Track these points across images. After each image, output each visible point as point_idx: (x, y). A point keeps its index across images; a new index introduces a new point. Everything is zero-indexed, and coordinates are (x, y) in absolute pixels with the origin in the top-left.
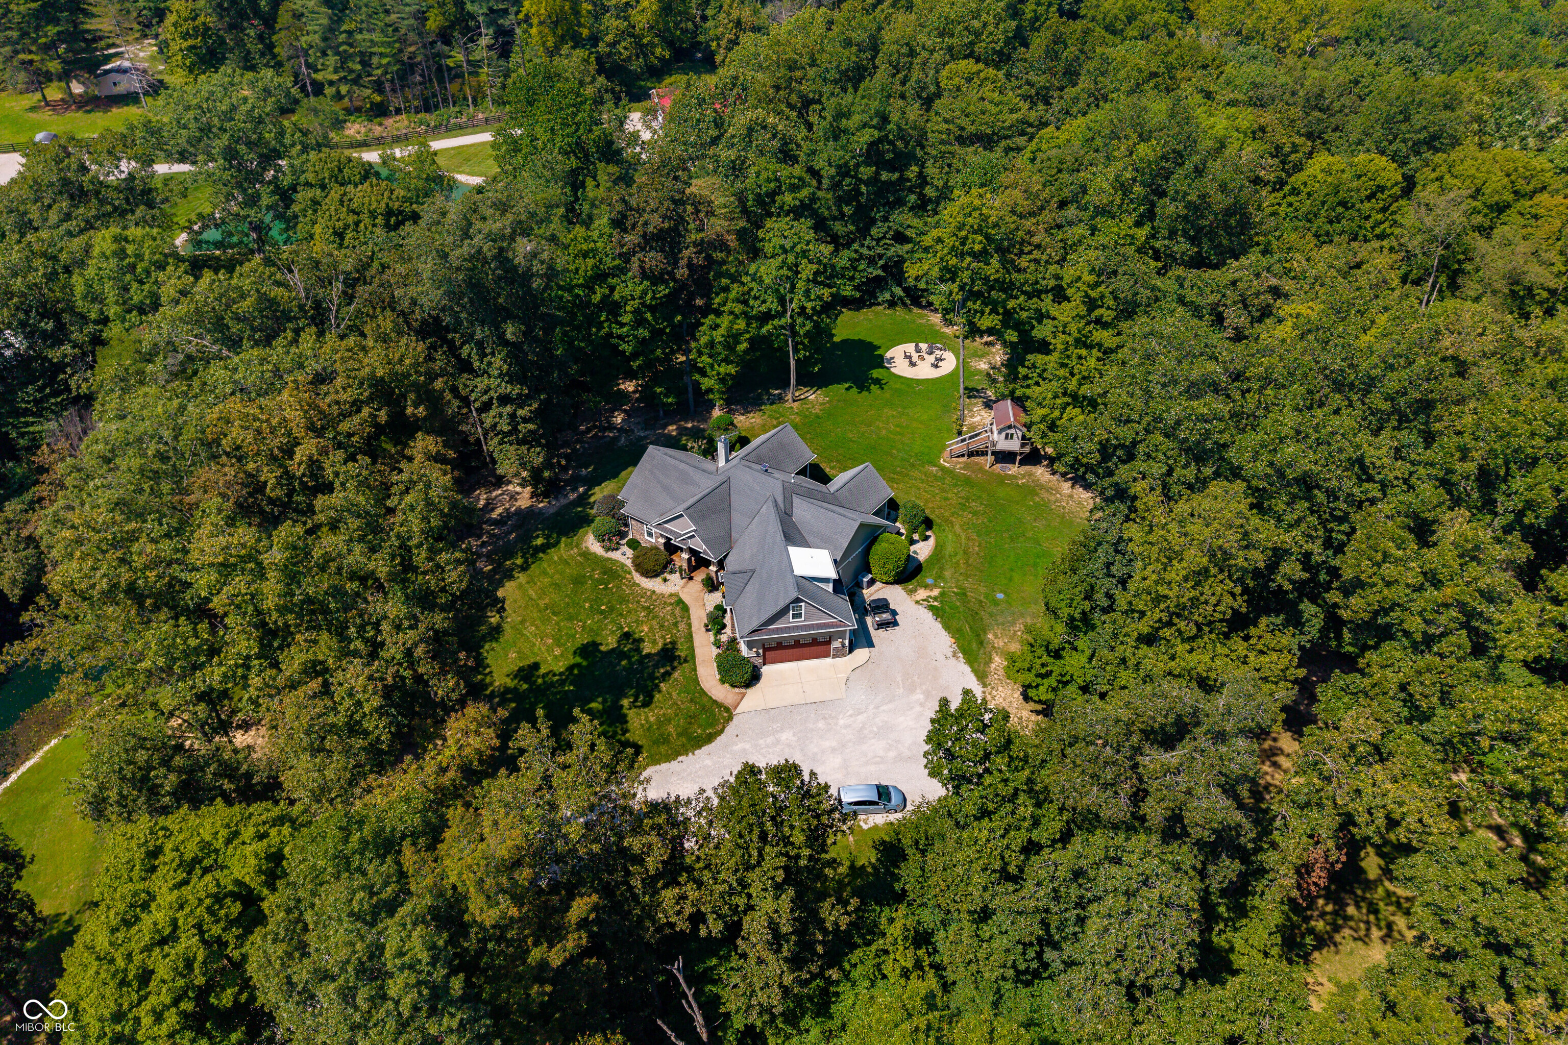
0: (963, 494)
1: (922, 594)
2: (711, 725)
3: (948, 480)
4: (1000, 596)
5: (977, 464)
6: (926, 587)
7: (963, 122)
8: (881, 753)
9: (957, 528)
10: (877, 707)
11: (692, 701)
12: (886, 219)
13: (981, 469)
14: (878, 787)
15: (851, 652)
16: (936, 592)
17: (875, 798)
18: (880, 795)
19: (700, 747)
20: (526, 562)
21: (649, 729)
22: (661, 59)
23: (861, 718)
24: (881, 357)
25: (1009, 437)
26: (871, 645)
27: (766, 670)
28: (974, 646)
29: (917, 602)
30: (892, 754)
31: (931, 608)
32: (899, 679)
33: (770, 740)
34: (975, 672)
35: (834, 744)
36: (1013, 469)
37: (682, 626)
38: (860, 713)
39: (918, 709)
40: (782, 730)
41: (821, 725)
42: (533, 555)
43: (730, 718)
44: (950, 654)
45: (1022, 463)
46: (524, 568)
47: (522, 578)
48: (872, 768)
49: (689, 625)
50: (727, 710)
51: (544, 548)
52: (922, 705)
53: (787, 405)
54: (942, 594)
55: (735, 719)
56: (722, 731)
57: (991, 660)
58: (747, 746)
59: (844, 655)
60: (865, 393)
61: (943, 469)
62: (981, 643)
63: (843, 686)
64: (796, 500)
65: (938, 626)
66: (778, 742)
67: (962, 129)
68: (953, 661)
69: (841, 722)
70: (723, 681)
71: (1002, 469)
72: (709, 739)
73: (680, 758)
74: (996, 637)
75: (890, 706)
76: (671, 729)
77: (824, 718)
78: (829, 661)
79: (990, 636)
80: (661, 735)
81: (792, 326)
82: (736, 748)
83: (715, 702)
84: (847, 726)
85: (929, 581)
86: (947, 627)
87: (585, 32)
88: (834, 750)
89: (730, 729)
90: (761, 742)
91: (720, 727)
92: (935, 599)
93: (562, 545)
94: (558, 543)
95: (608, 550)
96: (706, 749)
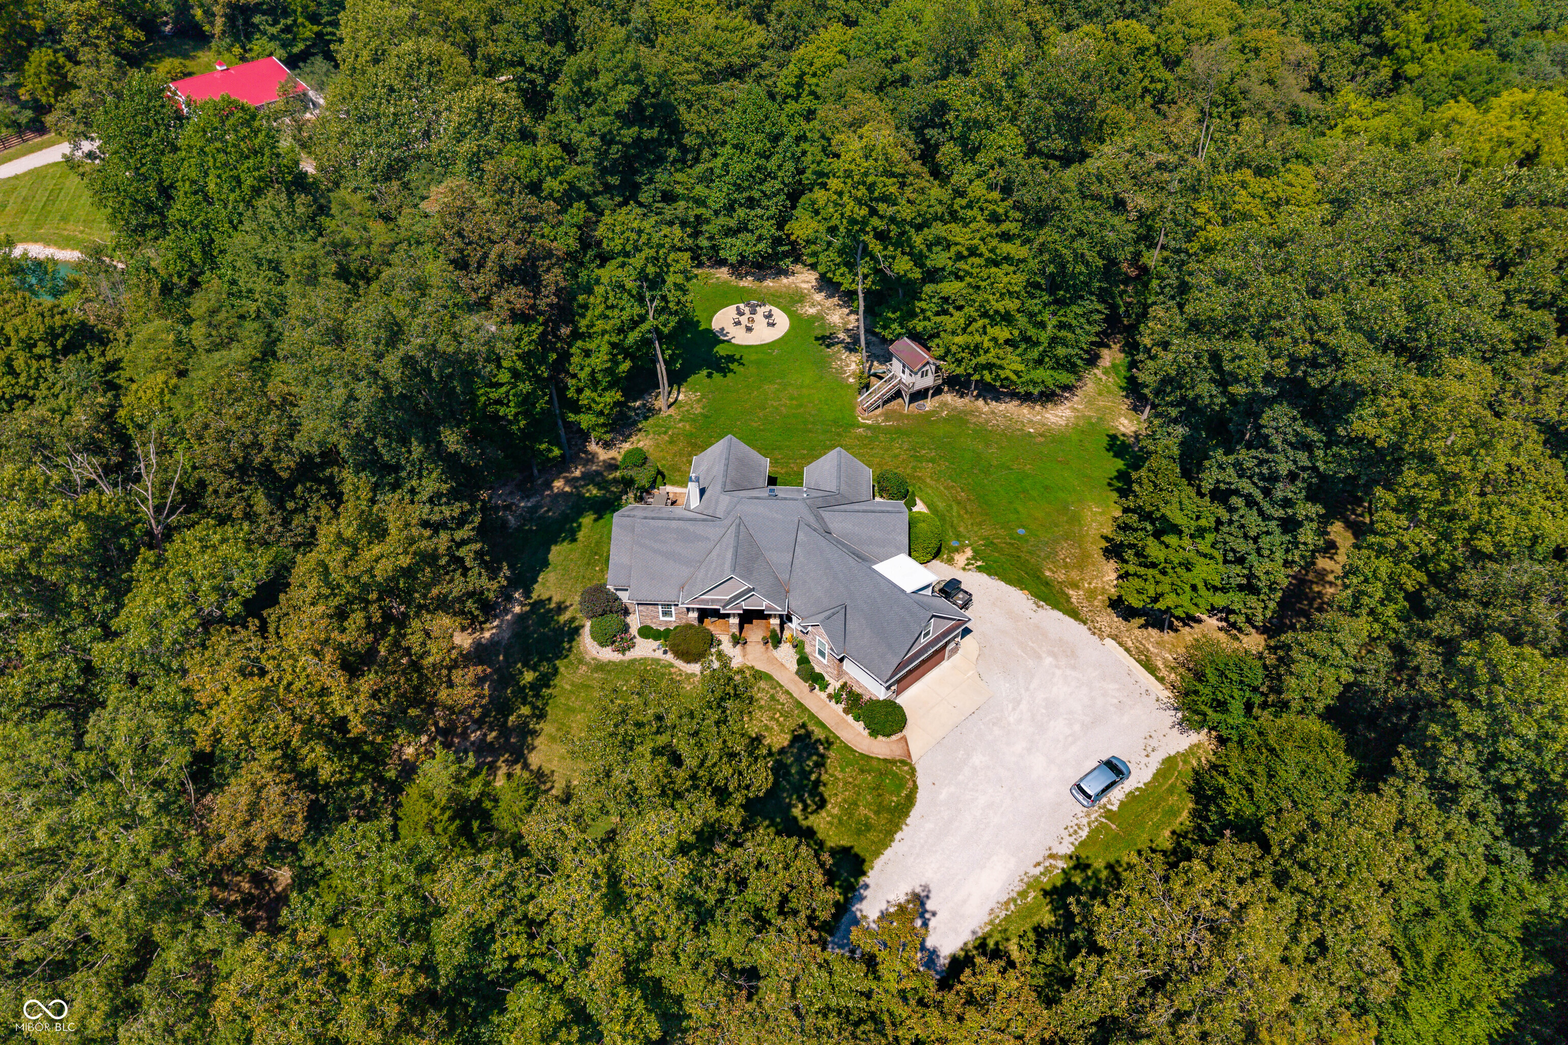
0: (906, 446)
1: (960, 559)
2: (902, 786)
3: (882, 437)
4: (1022, 531)
5: (894, 411)
6: (957, 551)
7: (706, 56)
9: (929, 481)
10: (1027, 689)
11: (862, 771)
12: (651, 180)
13: (901, 416)
14: (1103, 765)
16: (969, 552)
19: (907, 815)
20: (534, 707)
21: (840, 821)
22: (136, 43)
23: (1024, 706)
24: (709, 331)
25: (924, 374)
27: (903, 701)
28: (1044, 589)
29: (965, 568)
30: (1077, 727)
31: (979, 569)
32: (1019, 652)
33: (967, 771)
34: (1066, 613)
35: (1025, 744)
36: (929, 404)
37: (782, 698)
38: (1018, 703)
39: (1058, 672)
40: (967, 756)
41: (997, 732)
42: (537, 696)
43: (913, 771)
44: (1034, 607)
45: (933, 395)
46: (541, 715)
47: (547, 728)
49: (787, 692)
50: (903, 762)
51: (545, 681)
52: (1057, 667)
53: (663, 414)
54: (975, 551)
55: (917, 767)
56: (915, 787)
57: (1067, 596)
58: (951, 789)
60: (729, 375)
61: (868, 427)
62: (1047, 584)
63: (982, 683)
64: (826, 515)
65: (1000, 584)
66: (975, 769)
67: (708, 64)
68: (1042, 613)
69: (1011, 719)
70: (875, 735)
71: (919, 407)
72: (910, 800)
73: (898, 836)
74: (1053, 572)
75: (1036, 681)
76: (863, 811)
77: (994, 724)
78: (946, 664)
79: (1048, 573)
80: (859, 822)
83: (884, 760)
84: (1019, 721)
85: (954, 544)
86: (1008, 582)
87: (39, 25)
89: (921, 781)
90: (960, 777)
91: (910, 784)
92: (974, 559)
93: (562, 669)
94: (556, 671)
95: (623, 651)
96: (915, 813)
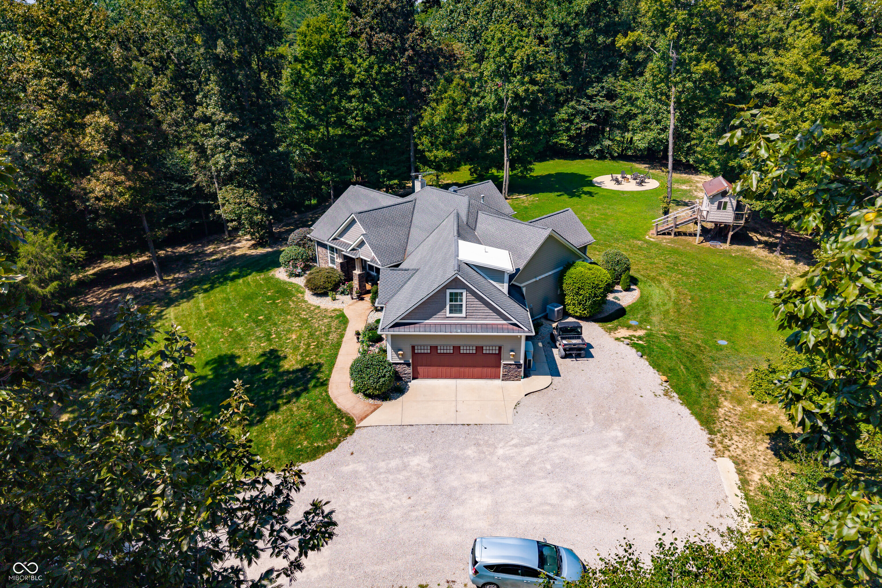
0: (670, 260)
1: (623, 332)
2: (323, 437)
3: (653, 251)
4: (723, 343)
5: (685, 241)
6: (629, 327)
8: (554, 500)
9: (665, 284)
10: (555, 440)
13: (689, 244)
14: (541, 546)
15: (526, 376)
16: (641, 333)
17: (533, 563)
18: (542, 561)
23: (529, 450)
24: (591, 181)
25: (722, 206)
26: (555, 372)
27: (414, 384)
28: (693, 387)
29: (617, 339)
30: (570, 503)
31: (635, 346)
32: (589, 410)
33: (394, 463)
34: (698, 415)
35: (485, 479)
36: (724, 246)
37: (333, 336)
38: (528, 444)
39: (614, 448)
40: (415, 452)
41: (471, 452)
43: (350, 432)
44: (661, 393)
45: (733, 241)
48: (538, 519)
49: (342, 336)
50: (350, 421)
52: (619, 443)
54: (648, 335)
55: (356, 434)
56: (334, 447)
57: (718, 405)
58: (361, 468)
59: (517, 378)
61: (647, 242)
62: (703, 385)
63: (511, 411)
65: (644, 363)
66: (405, 467)
68: (665, 400)
69: (500, 452)
70: (357, 390)
71: (712, 245)
72: (315, 454)
74: (722, 380)
75: (574, 440)
76: (270, 438)
77: (477, 444)
78: (497, 382)
79: (714, 379)
81: (508, 121)
82: (346, 469)
83: (338, 411)
84: (506, 458)
85: (633, 323)
86: (656, 365)
88: (482, 487)
89: (345, 446)
91: (333, 441)
92: (640, 338)
95: (291, 276)
